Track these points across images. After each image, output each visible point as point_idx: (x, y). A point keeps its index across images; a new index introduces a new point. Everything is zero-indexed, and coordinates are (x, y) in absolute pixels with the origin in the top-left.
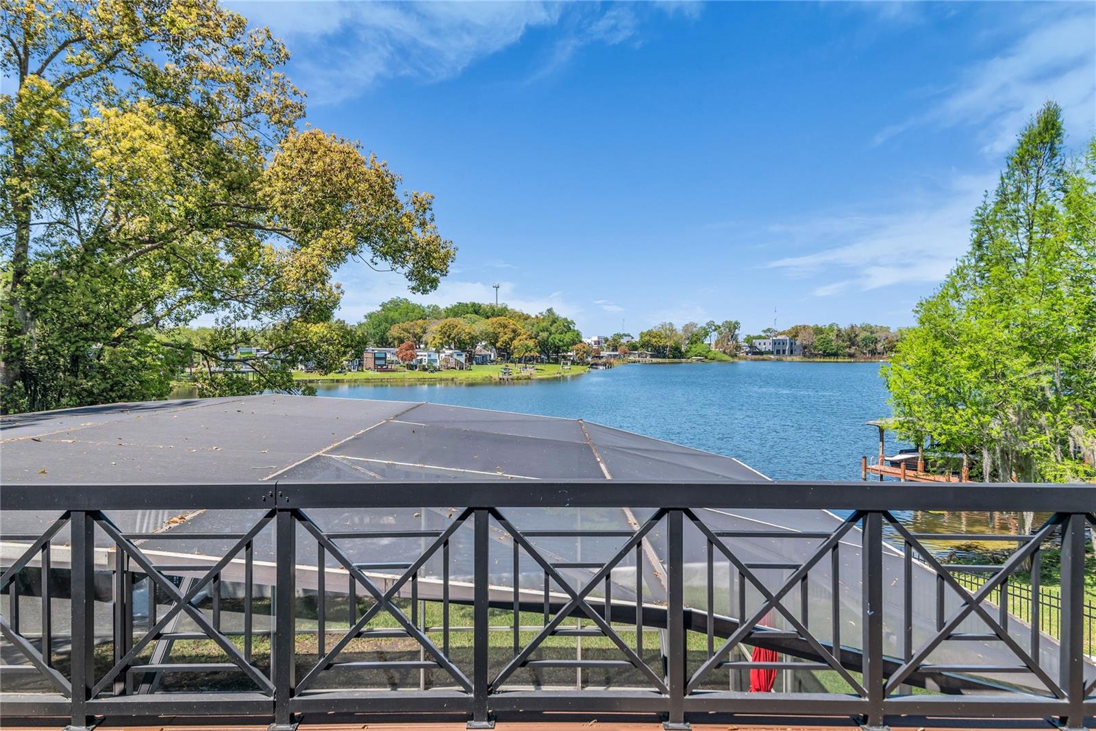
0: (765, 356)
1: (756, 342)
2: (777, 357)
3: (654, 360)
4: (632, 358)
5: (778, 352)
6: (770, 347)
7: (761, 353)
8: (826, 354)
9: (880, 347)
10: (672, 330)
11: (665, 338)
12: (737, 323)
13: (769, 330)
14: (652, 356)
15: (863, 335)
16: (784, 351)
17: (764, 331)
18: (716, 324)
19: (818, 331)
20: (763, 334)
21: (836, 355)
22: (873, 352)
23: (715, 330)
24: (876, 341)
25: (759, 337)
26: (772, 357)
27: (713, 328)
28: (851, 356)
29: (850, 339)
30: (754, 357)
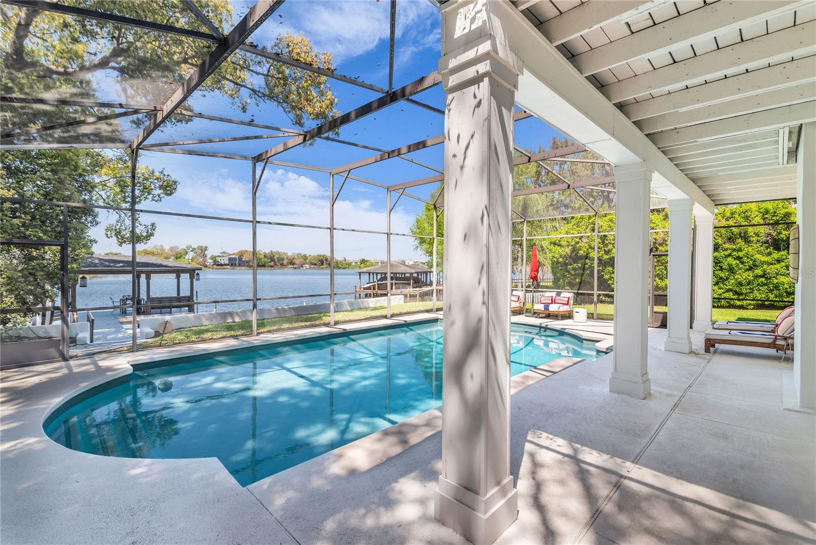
0: (224, 267)
1: (218, 259)
2: (231, 267)
5: (232, 265)
6: (227, 262)
7: (222, 265)
8: (259, 266)
9: (285, 262)
10: (162, 250)
11: (158, 254)
12: (206, 247)
13: (224, 253)
15: (277, 256)
16: (235, 264)
17: (221, 253)
18: (193, 247)
19: (254, 254)
20: (221, 255)
21: (264, 266)
22: (282, 265)
23: (192, 251)
24: (283, 259)
25: (219, 256)
26: (229, 267)
27: (191, 249)
28: (271, 266)
29: (271, 258)
30: (218, 267)
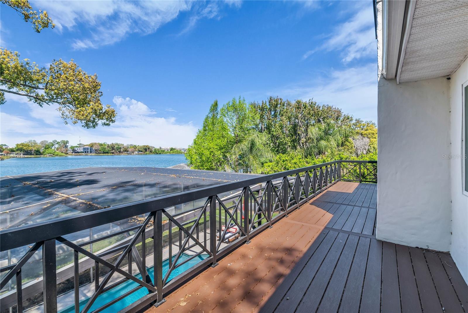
0: (80, 154)
1: (76, 149)
2: (85, 154)
3: (26, 156)
4: (12, 155)
5: (86, 152)
6: (82, 151)
7: (79, 153)
8: (104, 153)
9: (122, 150)
10: (35, 143)
11: (32, 147)
12: (67, 141)
13: (80, 144)
14: (24, 154)
15: (116, 146)
16: (88, 152)
17: (78, 145)
18: (57, 141)
19: (101, 145)
21: (107, 153)
22: (120, 152)
23: (57, 144)
24: (121, 148)
25: (77, 147)
26: (83, 154)
27: (56, 143)
28: (113, 153)
29: (112, 148)
30: (75, 154)
